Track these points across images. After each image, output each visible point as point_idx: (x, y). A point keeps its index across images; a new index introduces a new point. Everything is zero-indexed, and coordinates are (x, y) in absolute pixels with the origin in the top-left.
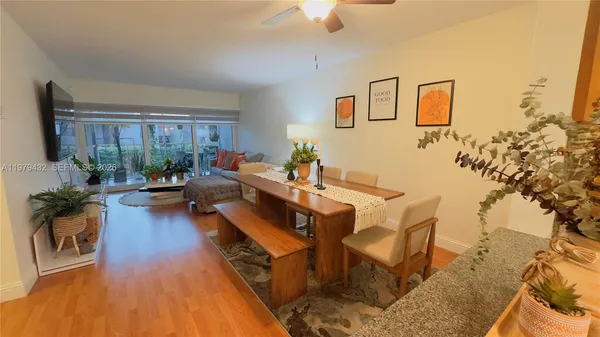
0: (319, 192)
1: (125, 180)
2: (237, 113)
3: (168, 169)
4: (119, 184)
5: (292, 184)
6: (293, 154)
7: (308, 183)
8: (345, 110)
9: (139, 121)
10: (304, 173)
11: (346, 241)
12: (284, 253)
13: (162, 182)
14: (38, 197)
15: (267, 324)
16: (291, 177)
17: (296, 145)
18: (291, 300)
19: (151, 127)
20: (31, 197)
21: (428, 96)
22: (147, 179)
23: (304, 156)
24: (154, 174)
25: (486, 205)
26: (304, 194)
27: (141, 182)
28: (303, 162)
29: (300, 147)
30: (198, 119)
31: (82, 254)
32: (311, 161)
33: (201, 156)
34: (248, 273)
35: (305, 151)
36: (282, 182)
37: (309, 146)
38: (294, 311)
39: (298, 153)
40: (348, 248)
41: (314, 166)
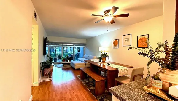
0: (108, 65)
1: (56, 61)
2: (85, 44)
3: (67, 58)
4: (55, 62)
5: (100, 63)
6: (101, 55)
7: (105, 63)
8: (116, 43)
9: (61, 46)
10: (104, 60)
11: (116, 79)
12: (99, 80)
13: (65, 62)
14: (42, 63)
15: (94, 100)
16: (100, 61)
17: (102, 52)
18: (100, 95)
19: (64, 48)
20: (41, 63)
21: (140, 39)
22: (62, 61)
23: (104, 55)
24: (64, 60)
25: (148, 64)
26: (104, 66)
27: (60, 62)
28: (104, 57)
29: (103, 53)
30: (75, 46)
31: (49, 78)
32: (106, 57)
33: (75, 55)
34: (89, 87)
35: (104, 54)
36: (98, 62)
37: (105, 53)
38: (101, 97)
39: (102, 54)
40: (117, 81)
41: (107, 58)
